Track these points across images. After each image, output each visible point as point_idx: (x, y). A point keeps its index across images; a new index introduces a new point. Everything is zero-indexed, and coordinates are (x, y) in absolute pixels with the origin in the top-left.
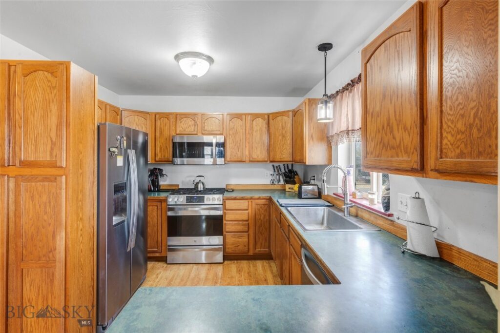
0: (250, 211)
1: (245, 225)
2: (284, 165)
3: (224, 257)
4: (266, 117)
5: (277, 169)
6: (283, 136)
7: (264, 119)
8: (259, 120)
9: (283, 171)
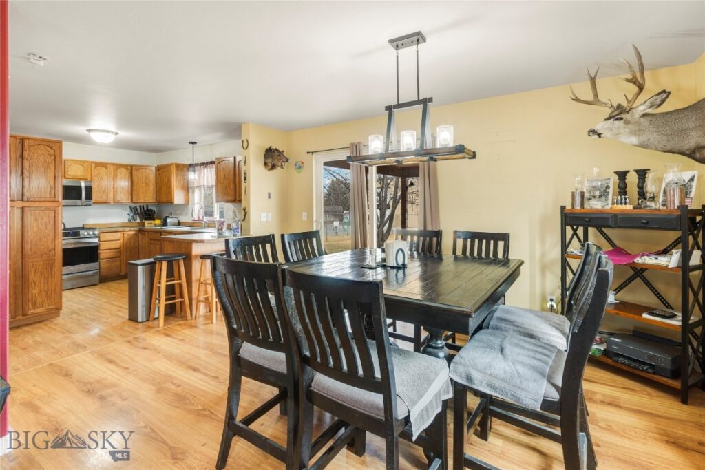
0: (121, 241)
1: (118, 252)
2: (140, 206)
3: (100, 279)
4: (129, 167)
5: (134, 210)
6: (147, 184)
7: (127, 169)
8: (123, 170)
9: (139, 210)
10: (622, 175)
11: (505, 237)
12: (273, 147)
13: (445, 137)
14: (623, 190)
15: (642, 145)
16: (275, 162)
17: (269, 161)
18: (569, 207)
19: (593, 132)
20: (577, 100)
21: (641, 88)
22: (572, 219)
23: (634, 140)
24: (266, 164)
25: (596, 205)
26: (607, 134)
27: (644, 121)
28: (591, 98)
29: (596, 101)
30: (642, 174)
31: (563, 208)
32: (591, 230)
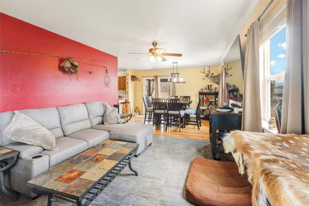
10: (208, 86)
11: (189, 97)
12: (133, 75)
13: (181, 80)
14: (208, 88)
15: (210, 81)
16: (135, 79)
17: (133, 79)
18: (200, 91)
19: (203, 79)
20: (201, 72)
21: (210, 72)
22: (201, 94)
23: (209, 80)
24: (132, 80)
25: (204, 91)
26: (205, 79)
27: (211, 77)
28: (204, 72)
29: (204, 73)
30: (211, 86)
31: (199, 92)
32: (204, 96)
